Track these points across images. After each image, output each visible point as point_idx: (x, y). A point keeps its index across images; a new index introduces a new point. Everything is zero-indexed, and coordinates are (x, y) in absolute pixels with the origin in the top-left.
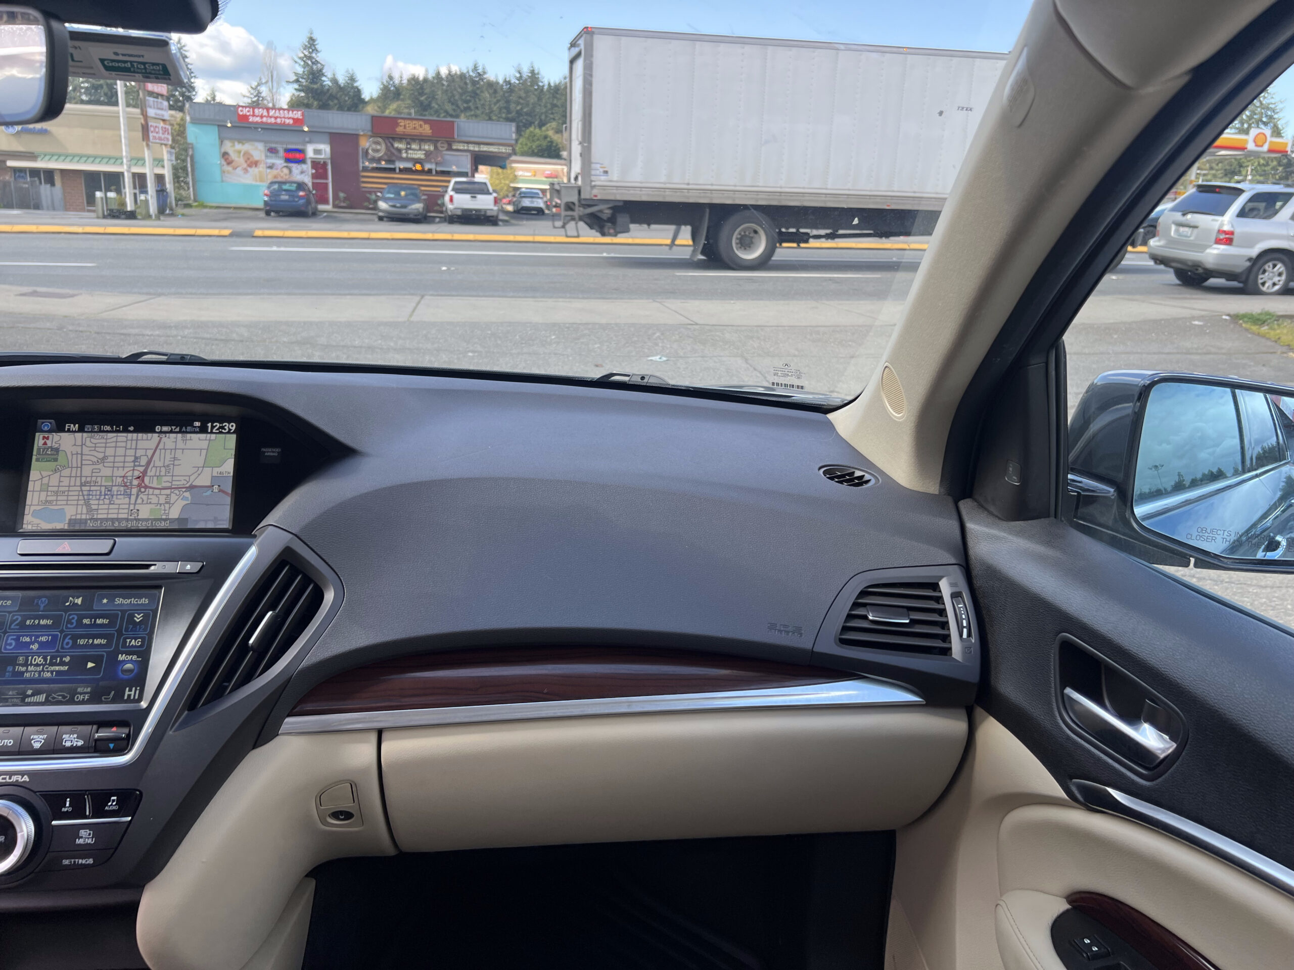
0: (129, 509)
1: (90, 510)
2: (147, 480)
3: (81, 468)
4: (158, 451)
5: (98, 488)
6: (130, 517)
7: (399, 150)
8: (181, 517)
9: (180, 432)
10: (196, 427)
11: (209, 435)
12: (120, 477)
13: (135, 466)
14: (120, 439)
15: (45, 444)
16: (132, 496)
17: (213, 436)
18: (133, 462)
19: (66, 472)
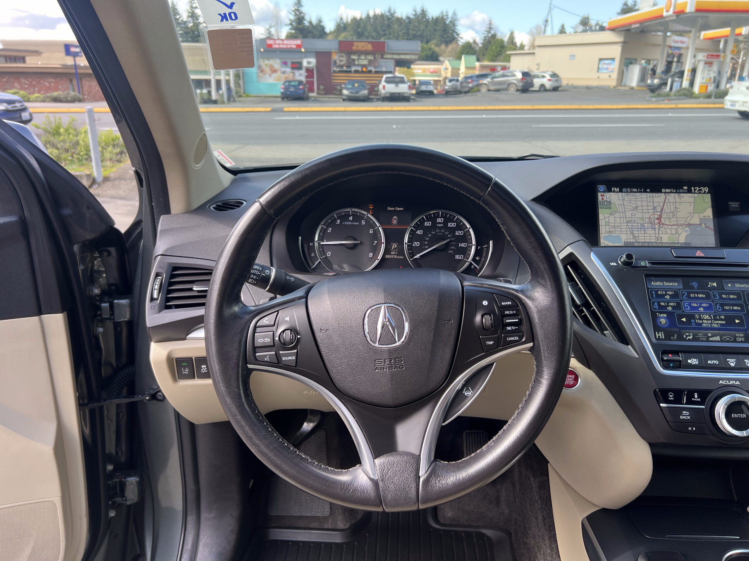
0: (656, 236)
1: (634, 237)
2: (662, 220)
3: (625, 212)
4: (666, 203)
5: (637, 224)
6: (657, 241)
7: (354, 60)
8: (686, 242)
9: (676, 192)
10: (685, 189)
11: (693, 194)
12: (647, 218)
13: (654, 212)
14: (643, 196)
15: (603, 199)
16: (656, 229)
17: (696, 195)
18: (652, 209)
19: (617, 215)
